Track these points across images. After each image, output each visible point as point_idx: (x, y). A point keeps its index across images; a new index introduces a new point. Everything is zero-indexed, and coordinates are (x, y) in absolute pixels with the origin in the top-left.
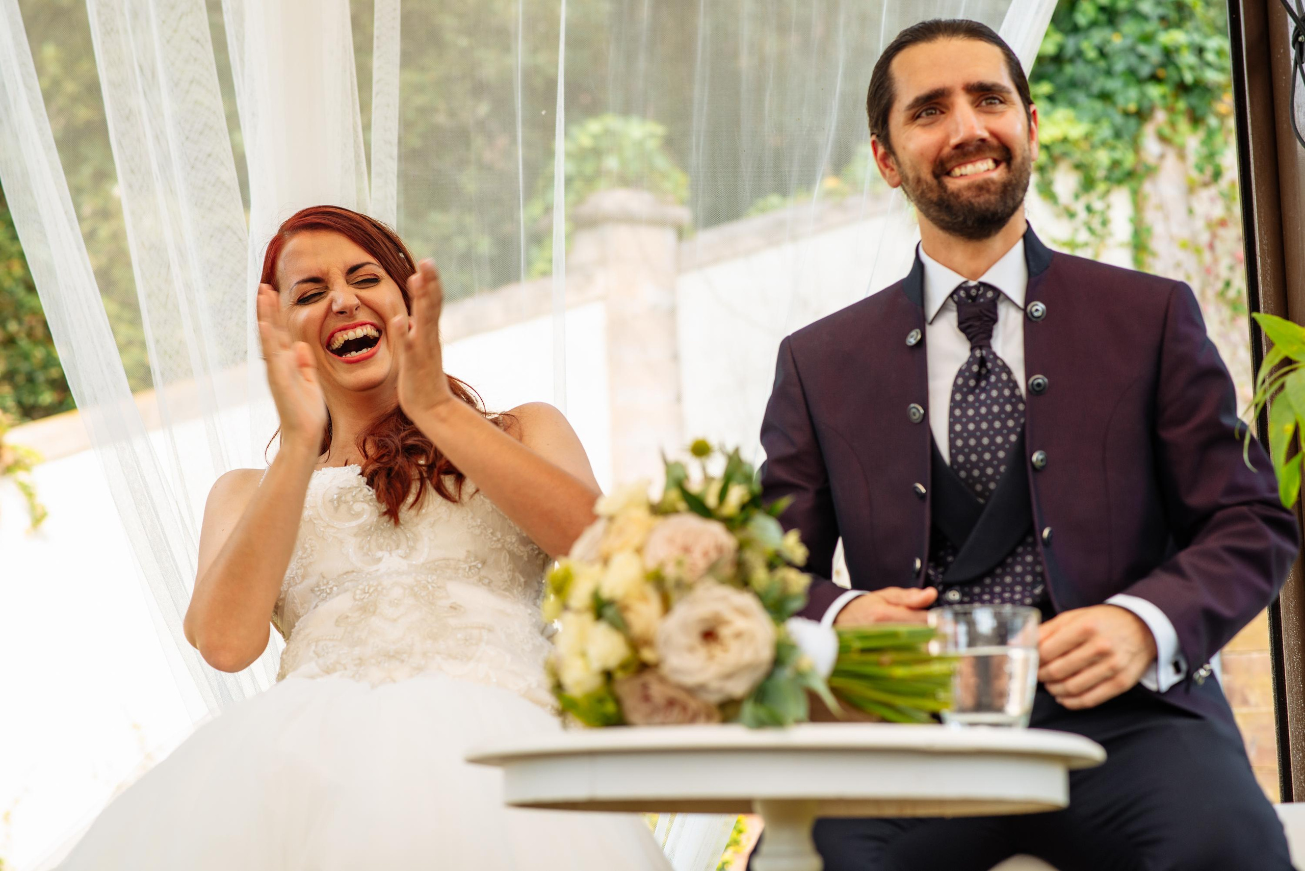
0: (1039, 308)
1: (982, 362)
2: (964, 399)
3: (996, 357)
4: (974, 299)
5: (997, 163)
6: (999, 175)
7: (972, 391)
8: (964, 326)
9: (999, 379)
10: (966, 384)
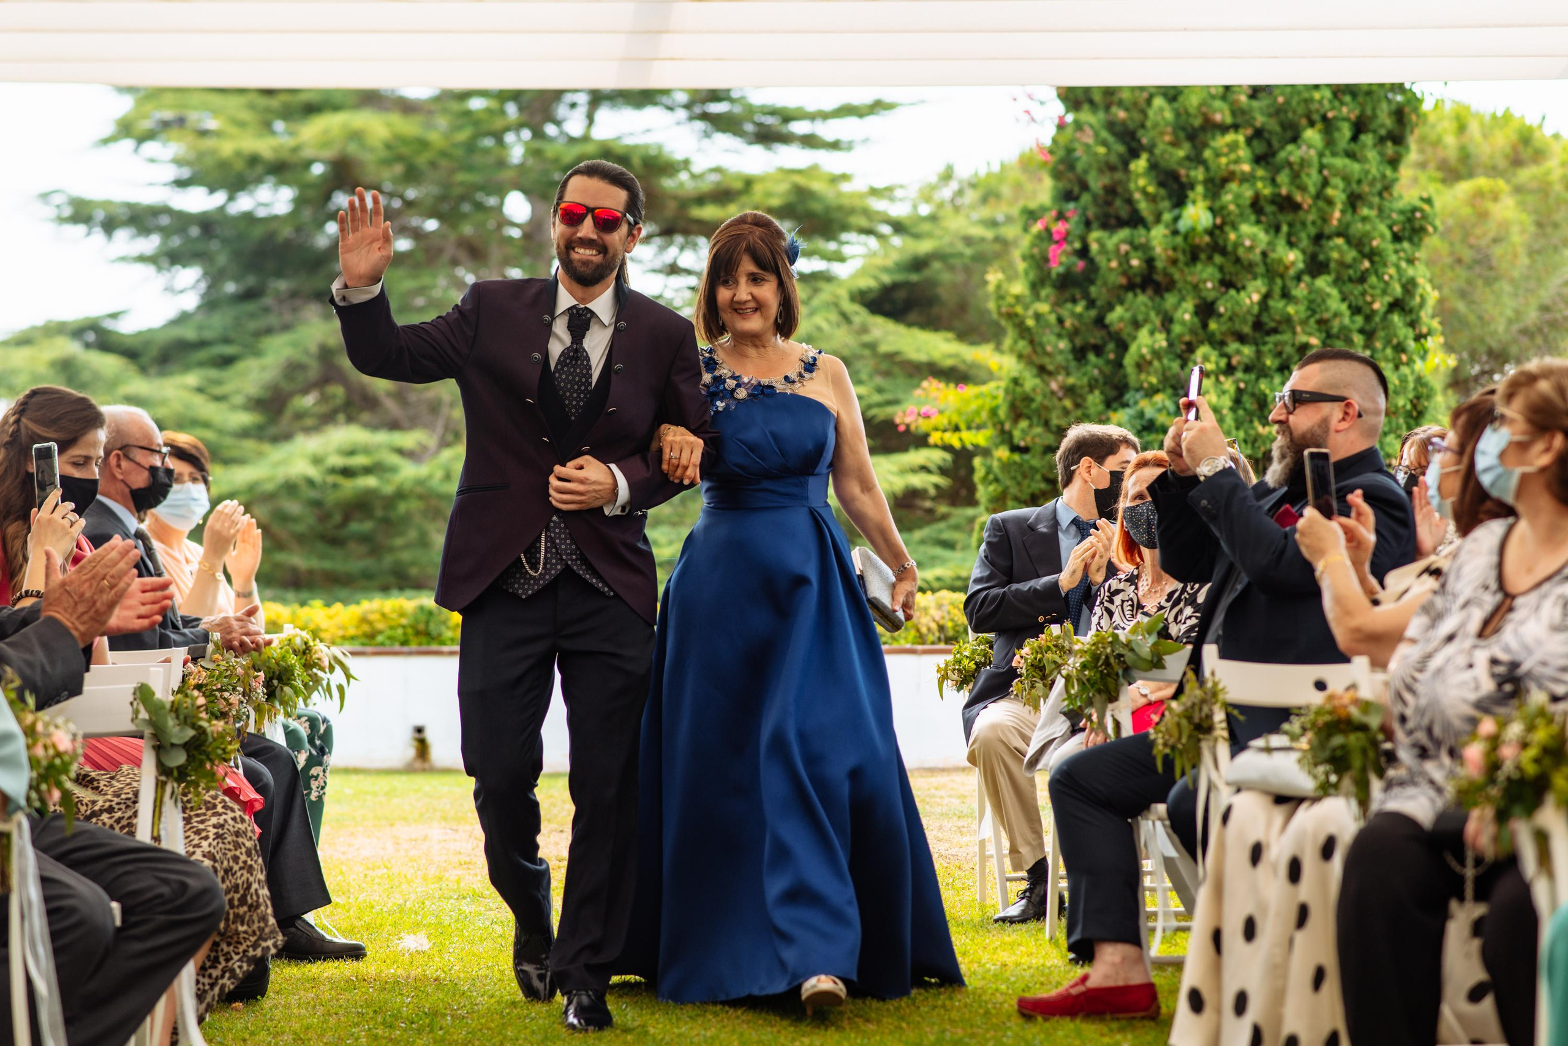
0: (623, 324)
1: (576, 351)
2: (562, 369)
3: (584, 350)
4: (580, 315)
5: (600, 253)
6: (598, 259)
7: (567, 365)
8: (570, 327)
9: (582, 363)
10: (565, 361)
